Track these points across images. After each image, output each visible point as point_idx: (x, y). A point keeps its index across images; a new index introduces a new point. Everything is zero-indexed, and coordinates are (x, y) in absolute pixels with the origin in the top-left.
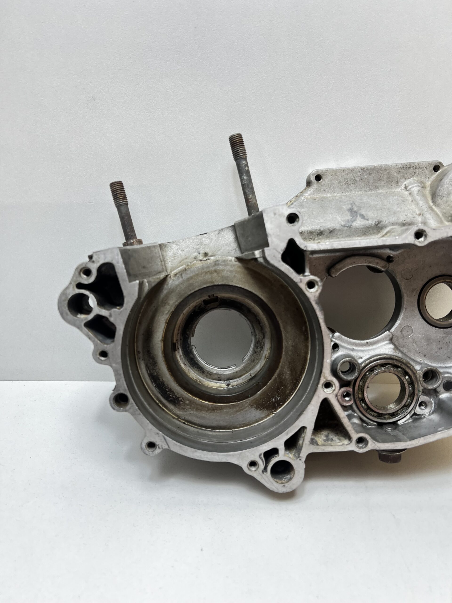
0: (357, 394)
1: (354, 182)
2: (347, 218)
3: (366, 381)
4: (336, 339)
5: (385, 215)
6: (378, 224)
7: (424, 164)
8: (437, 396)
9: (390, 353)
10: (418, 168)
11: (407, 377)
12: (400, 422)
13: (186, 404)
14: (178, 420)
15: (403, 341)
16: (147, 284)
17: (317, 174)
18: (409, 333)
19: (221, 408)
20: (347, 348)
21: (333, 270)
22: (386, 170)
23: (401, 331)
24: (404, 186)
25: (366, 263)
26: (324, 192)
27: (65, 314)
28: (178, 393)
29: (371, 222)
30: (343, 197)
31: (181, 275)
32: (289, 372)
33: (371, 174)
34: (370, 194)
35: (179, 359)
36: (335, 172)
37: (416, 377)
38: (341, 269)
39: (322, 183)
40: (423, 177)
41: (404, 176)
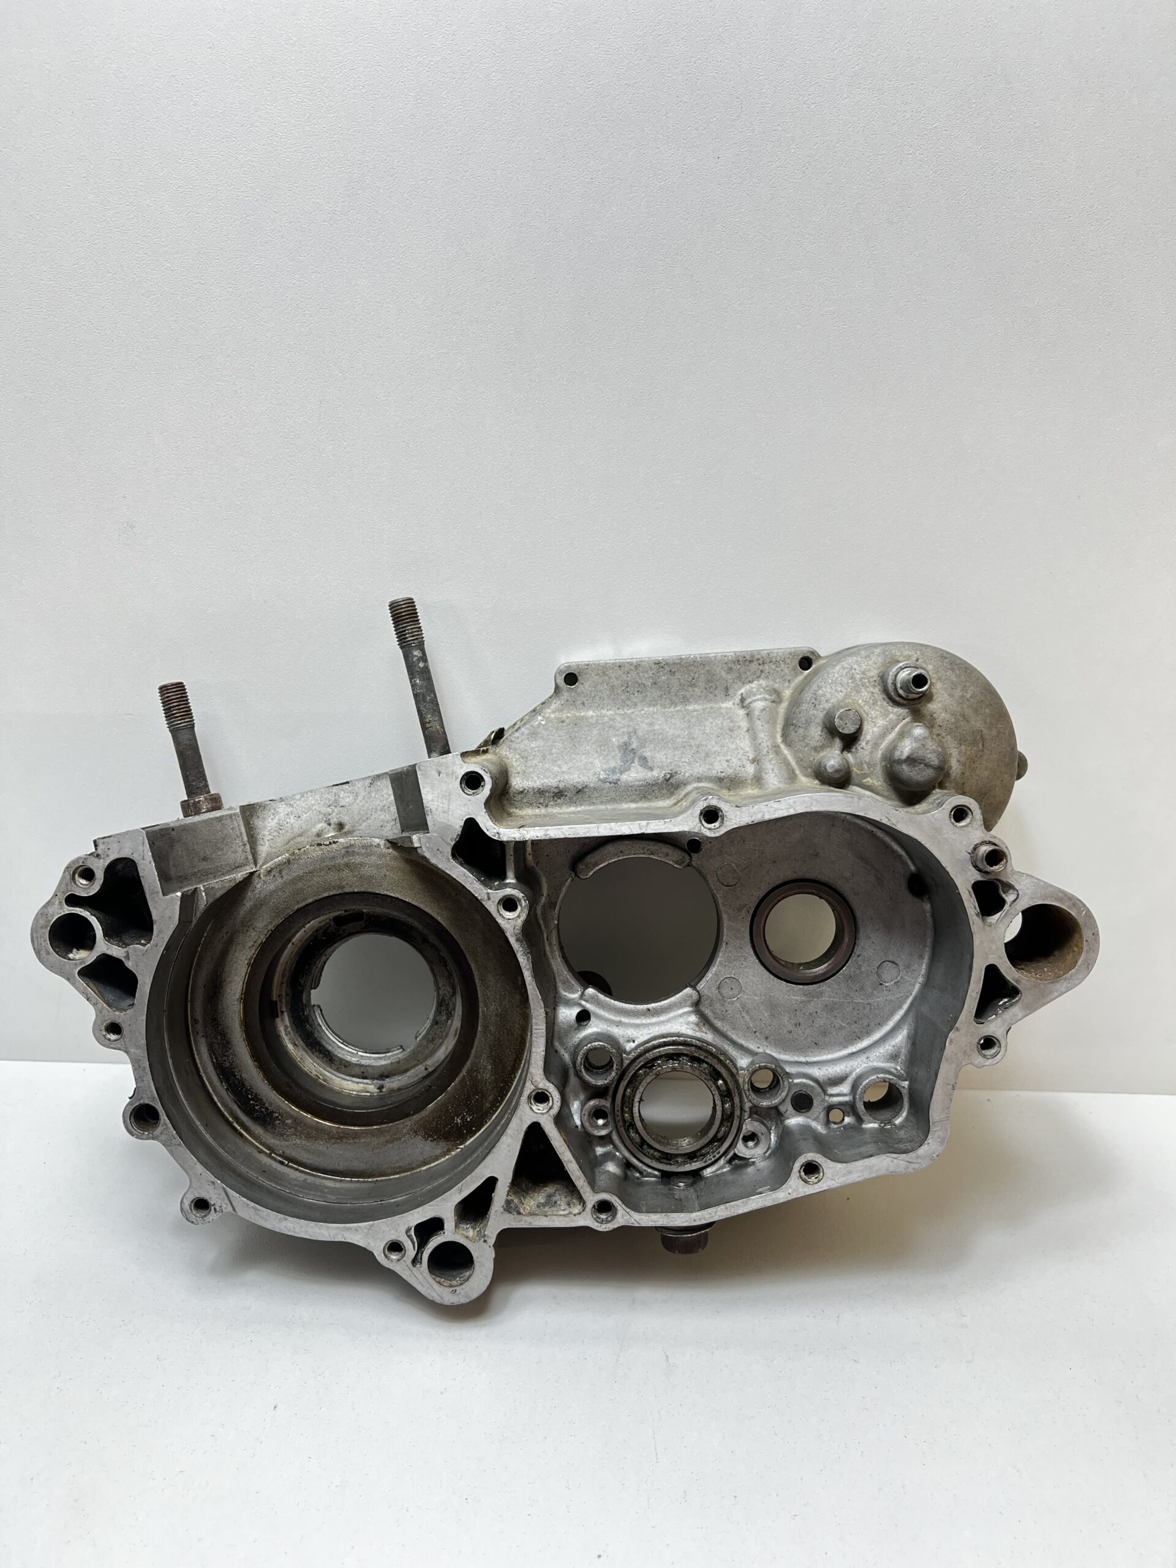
0: (619, 1113)
1: (641, 688)
2: (613, 764)
3: (637, 1088)
4: (587, 1001)
5: (687, 760)
6: (669, 779)
7: (780, 654)
8: (782, 1122)
9: (690, 1032)
10: (768, 661)
11: (720, 1082)
12: (708, 1172)
13: (287, 1125)
14: (270, 1156)
15: (722, 1008)
16: (204, 894)
17: (567, 672)
18: (735, 992)
19: (356, 1135)
20: (606, 1020)
21: (581, 866)
22: (704, 665)
23: (718, 988)
24: (740, 697)
25: (644, 853)
26: (581, 706)
27: (43, 953)
28: (271, 1104)
29: (657, 774)
30: (618, 718)
31: (280, 872)
32: (490, 1067)
33: (674, 672)
34: (672, 712)
35: (283, 1034)
36: (603, 669)
37: (737, 1082)
38: (597, 864)
39: (579, 690)
40: (778, 680)
41: (739, 678)
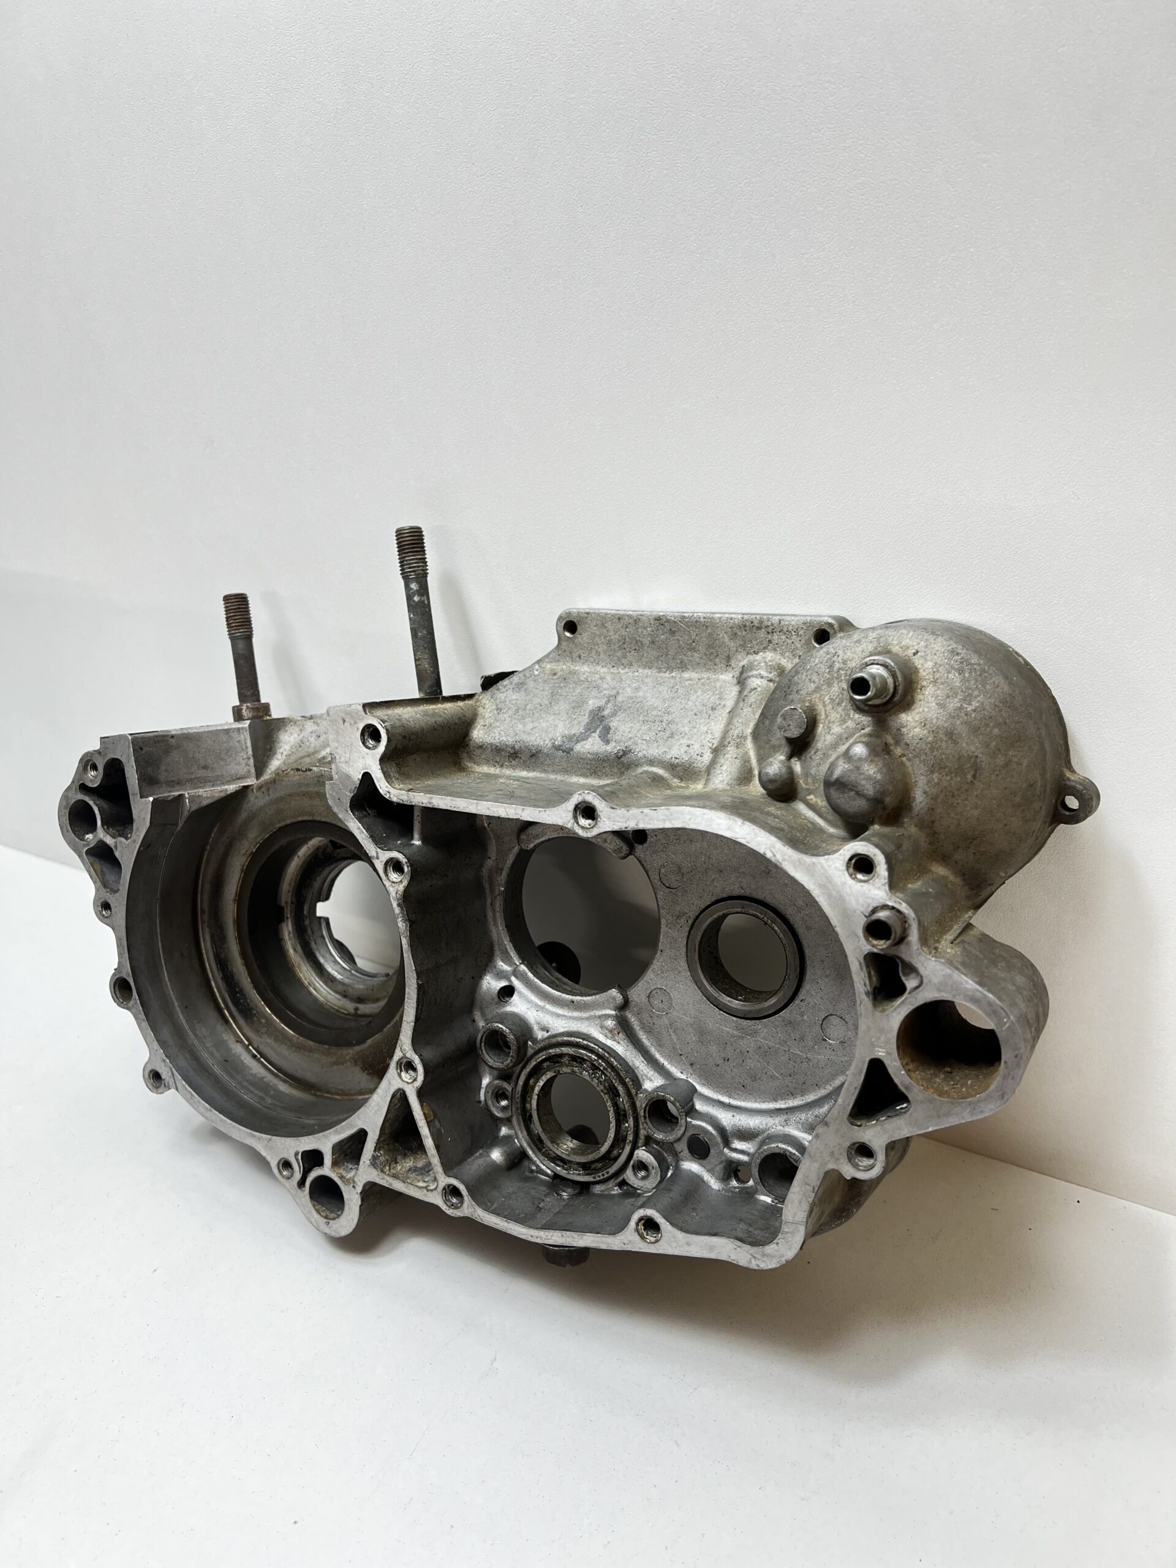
0: (519, 1101)
1: (638, 645)
2: (575, 730)
4: (516, 977)
8: (677, 1162)
9: (599, 1037)
10: (779, 629)
12: (598, 1189)
13: (261, 1023)
15: (651, 1021)
16: (187, 801)
17: (568, 619)
18: (665, 1005)
19: (310, 1050)
20: (528, 1002)
21: (523, 837)
22: (707, 626)
23: (649, 997)
24: (740, 670)
26: (578, 659)
28: (252, 1001)
29: (611, 748)
30: (609, 678)
31: (268, 789)
33: (674, 632)
35: (286, 937)
36: (603, 620)
37: (634, 1105)
38: (537, 837)
39: (576, 641)
40: (787, 654)
41: (743, 646)
